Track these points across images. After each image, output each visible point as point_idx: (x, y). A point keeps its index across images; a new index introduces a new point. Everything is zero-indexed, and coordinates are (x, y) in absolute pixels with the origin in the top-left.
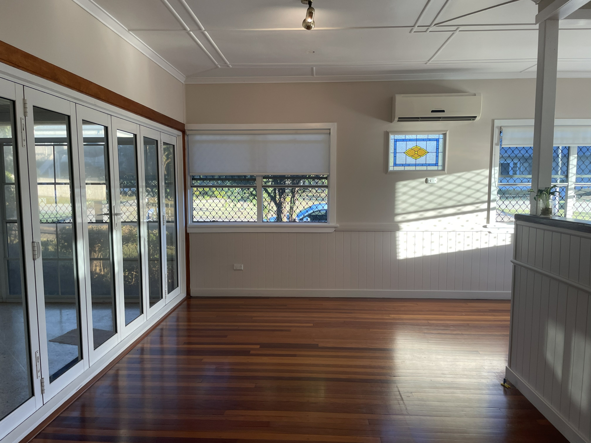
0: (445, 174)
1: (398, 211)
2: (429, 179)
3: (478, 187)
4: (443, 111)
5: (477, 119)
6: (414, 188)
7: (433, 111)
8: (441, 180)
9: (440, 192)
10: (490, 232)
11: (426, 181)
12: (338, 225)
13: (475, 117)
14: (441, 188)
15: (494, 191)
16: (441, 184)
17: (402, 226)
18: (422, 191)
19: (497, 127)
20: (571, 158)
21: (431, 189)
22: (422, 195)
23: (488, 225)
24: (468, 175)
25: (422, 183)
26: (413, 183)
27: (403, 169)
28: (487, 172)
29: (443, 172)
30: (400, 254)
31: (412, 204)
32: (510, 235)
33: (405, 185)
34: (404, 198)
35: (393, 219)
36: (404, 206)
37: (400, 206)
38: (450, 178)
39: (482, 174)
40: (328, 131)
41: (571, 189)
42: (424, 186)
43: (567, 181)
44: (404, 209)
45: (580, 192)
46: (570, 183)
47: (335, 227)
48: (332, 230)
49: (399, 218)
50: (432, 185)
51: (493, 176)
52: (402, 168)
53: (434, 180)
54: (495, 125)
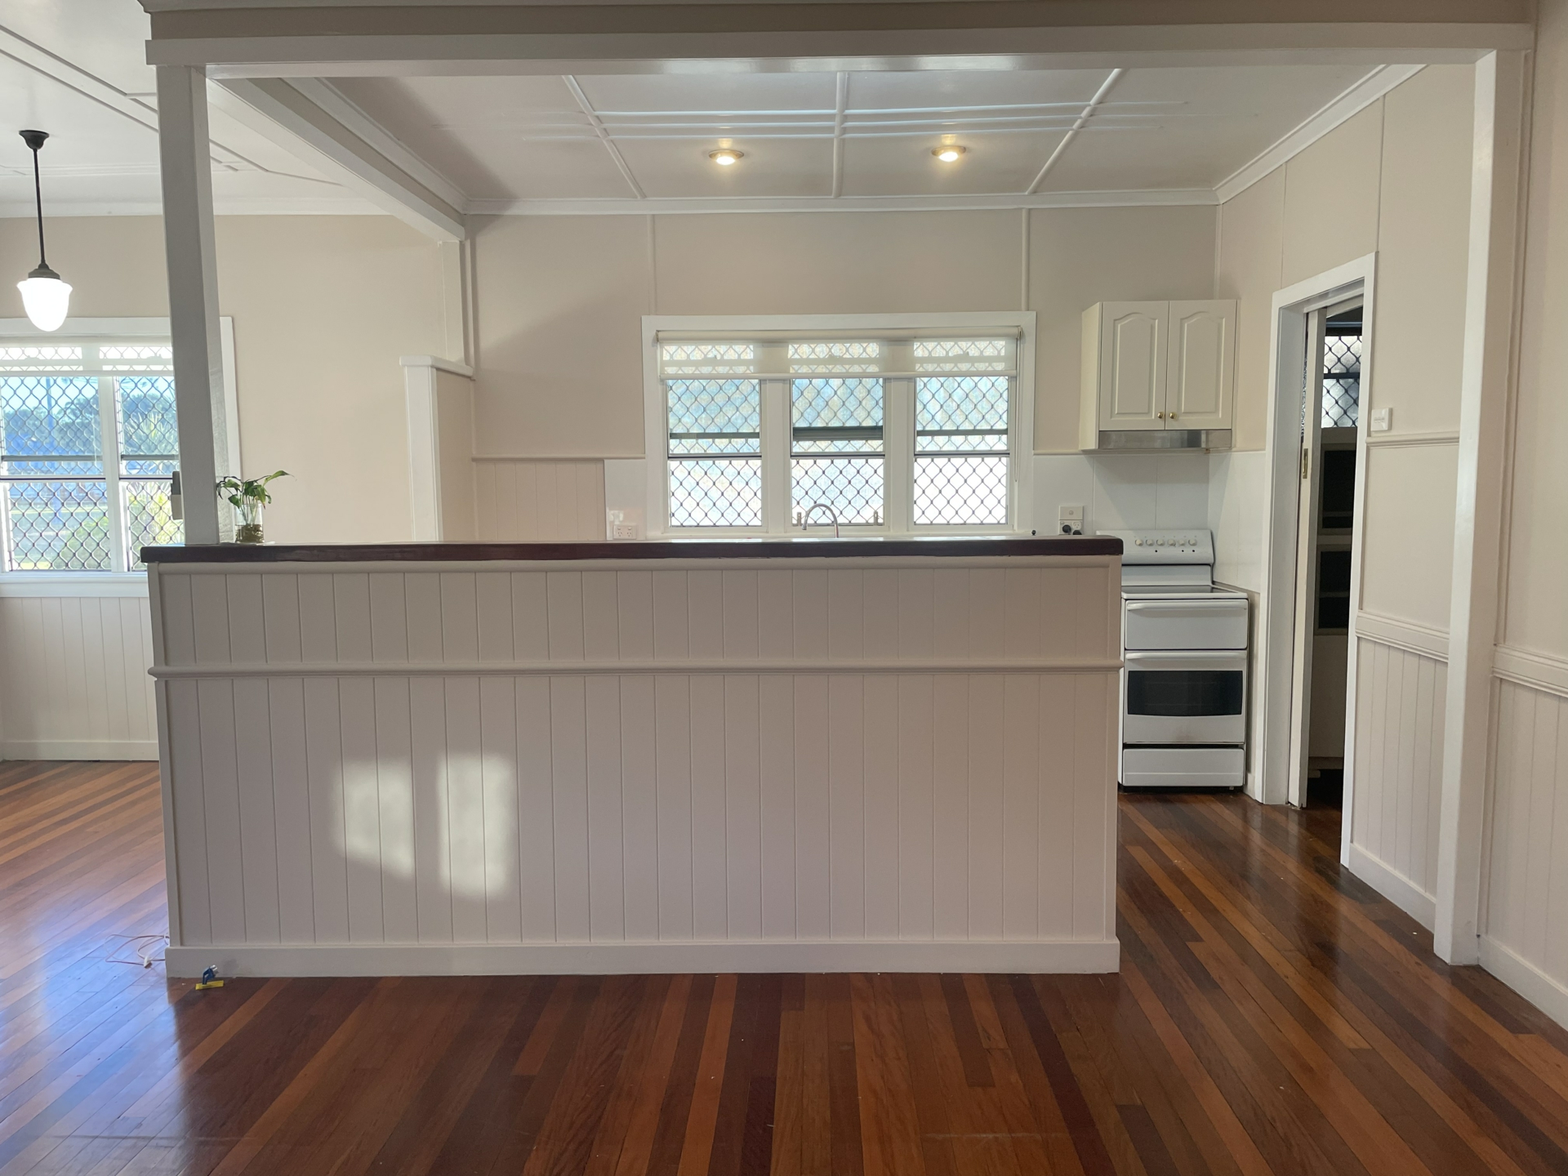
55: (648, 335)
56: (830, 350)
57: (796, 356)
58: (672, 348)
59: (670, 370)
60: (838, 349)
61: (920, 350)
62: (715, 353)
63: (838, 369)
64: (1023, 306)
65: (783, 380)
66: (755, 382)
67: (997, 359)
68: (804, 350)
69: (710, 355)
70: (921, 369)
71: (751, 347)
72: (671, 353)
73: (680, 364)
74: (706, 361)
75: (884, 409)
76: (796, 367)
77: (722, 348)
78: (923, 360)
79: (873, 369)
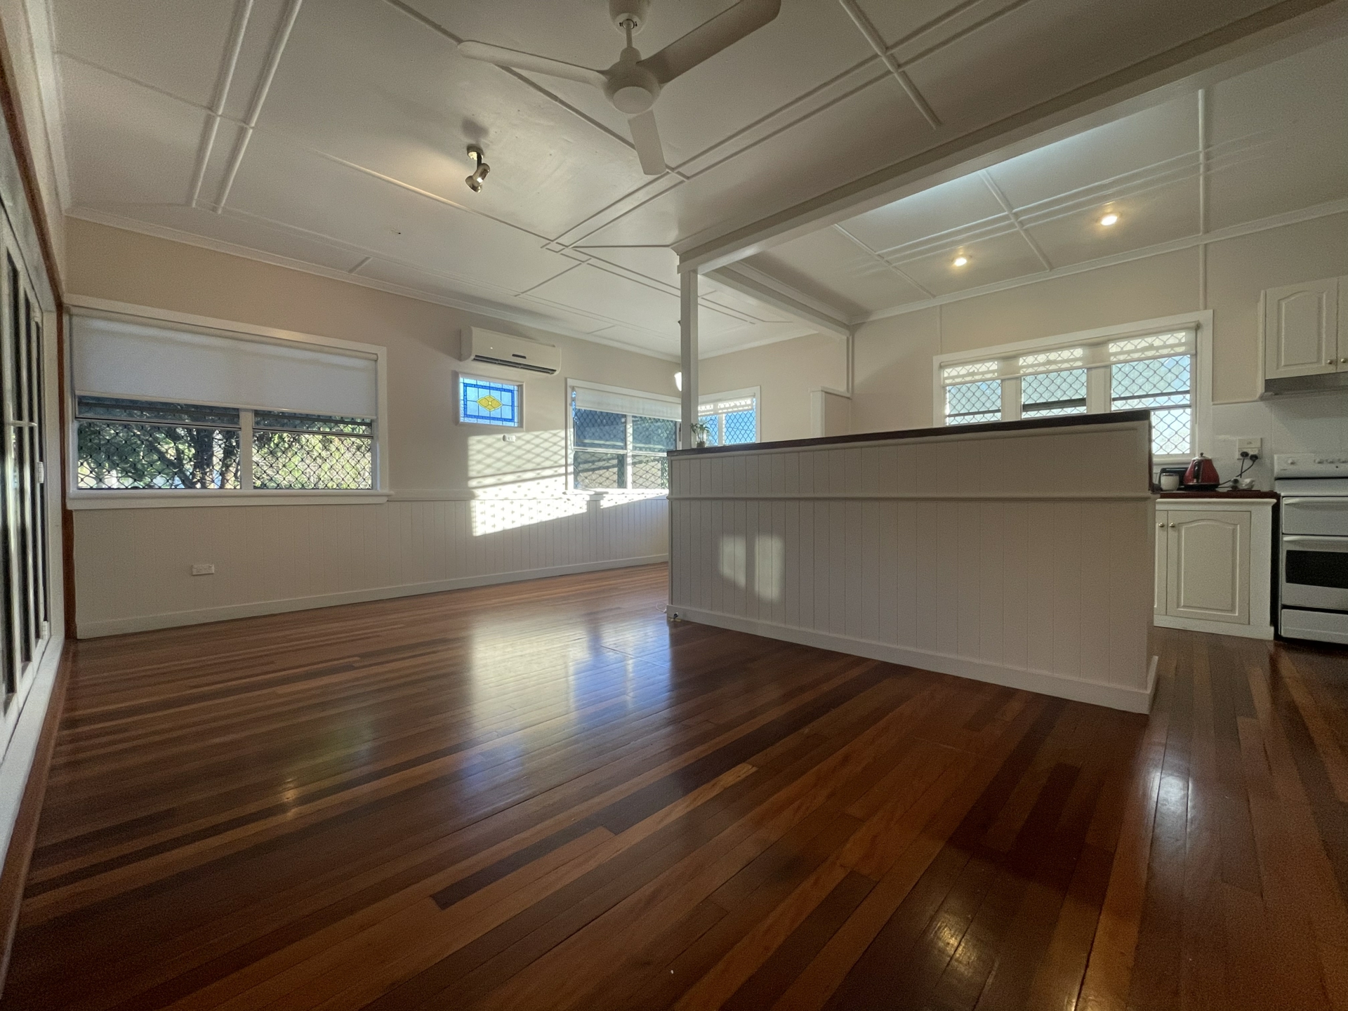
0: (523, 431)
1: (472, 474)
2: (507, 436)
3: (555, 448)
4: (524, 357)
5: (556, 373)
6: (489, 446)
7: (514, 355)
8: (519, 438)
9: (519, 452)
10: (568, 500)
11: (504, 438)
12: (392, 492)
13: (555, 371)
14: (519, 448)
15: (570, 454)
16: (520, 443)
17: (478, 492)
18: (499, 450)
19: (570, 387)
20: (628, 426)
21: (509, 449)
22: (499, 455)
23: (567, 492)
24: (546, 435)
25: (499, 440)
26: (489, 439)
27: (476, 422)
28: (563, 434)
29: (520, 429)
30: (477, 529)
31: (489, 466)
32: (586, 502)
33: (479, 442)
34: (479, 457)
35: (467, 484)
36: (479, 467)
37: (474, 468)
38: (528, 436)
39: (559, 434)
40: (375, 356)
41: (629, 457)
42: (502, 444)
43: (626, 449)
44: (479, 472)
45: (635, 460)
46: (629, 451)
47: (388, 496)
48: (384, 500)
49: (473, 483)
50: (510, 443)
51: (569, 438)
52: (473, 421)
53: (512, 437)
54: (568, 384)
55: (936, 366)
56: (1048, 357)
57: (1025, 364)
58: (949, 370)
59: (948, 382)
60: (1053, 356)
61: (1113, 348)
62: (974, 369)
63: (1053, 367)
64: (1201, 306)
65: (1016, 378)
66: (999, 381)
67: (1180, 345)
68: (1030, 359)
69: (971, 371)
70: (1115, 360)
71: (996, 363)
72: (947, 372)
73: (953, 378)
74: (970, 374)
75: (1087, 387)
76: (1025, 370)
77: (978, 366)
78: (1115, 354)
79: (1079, 364)
